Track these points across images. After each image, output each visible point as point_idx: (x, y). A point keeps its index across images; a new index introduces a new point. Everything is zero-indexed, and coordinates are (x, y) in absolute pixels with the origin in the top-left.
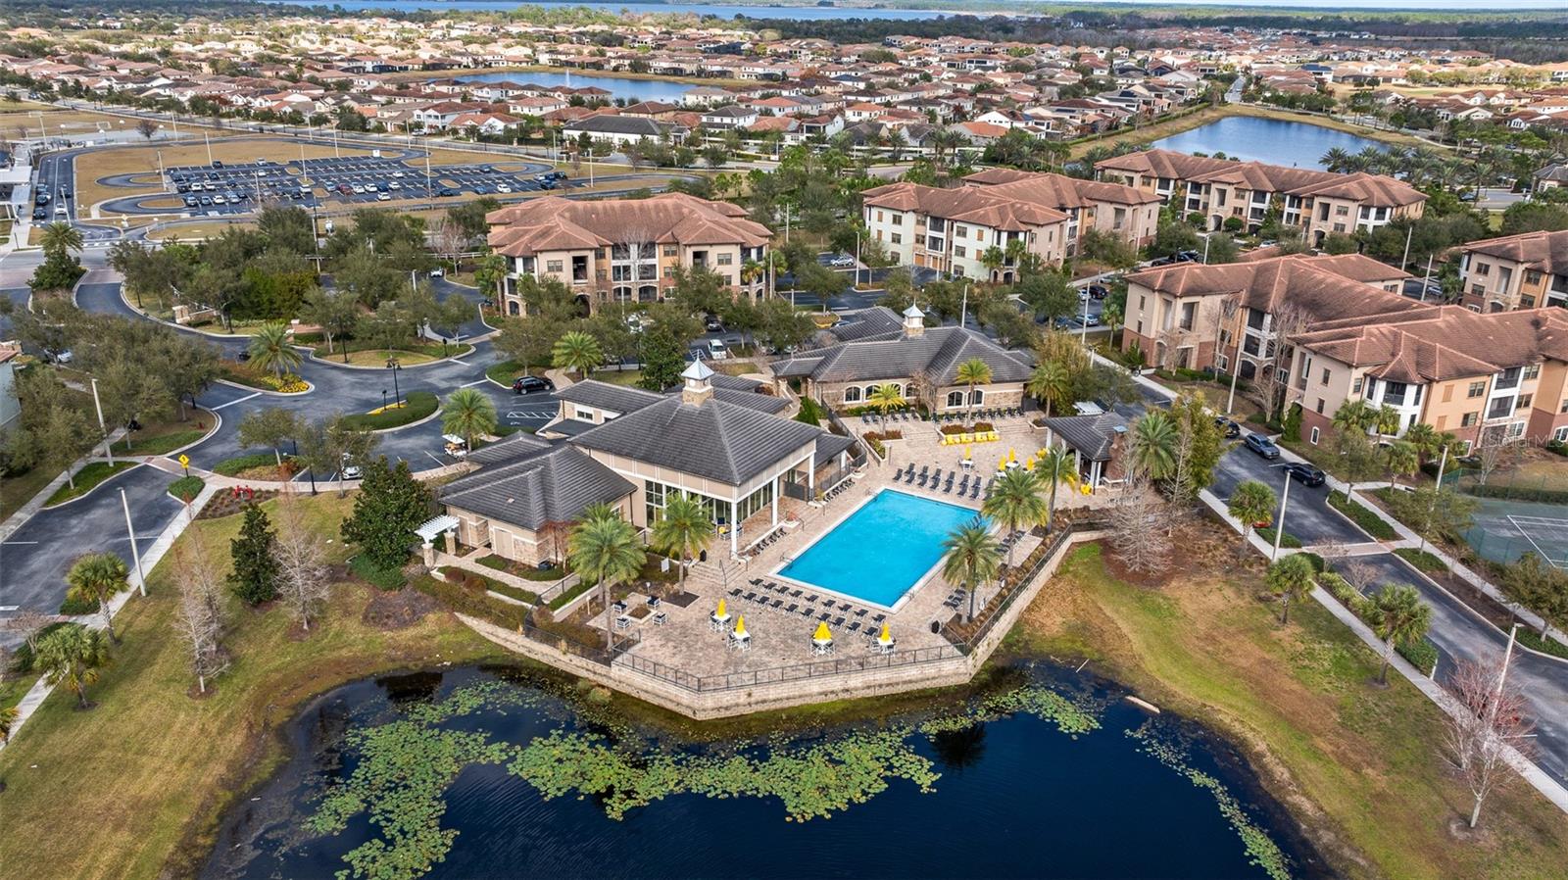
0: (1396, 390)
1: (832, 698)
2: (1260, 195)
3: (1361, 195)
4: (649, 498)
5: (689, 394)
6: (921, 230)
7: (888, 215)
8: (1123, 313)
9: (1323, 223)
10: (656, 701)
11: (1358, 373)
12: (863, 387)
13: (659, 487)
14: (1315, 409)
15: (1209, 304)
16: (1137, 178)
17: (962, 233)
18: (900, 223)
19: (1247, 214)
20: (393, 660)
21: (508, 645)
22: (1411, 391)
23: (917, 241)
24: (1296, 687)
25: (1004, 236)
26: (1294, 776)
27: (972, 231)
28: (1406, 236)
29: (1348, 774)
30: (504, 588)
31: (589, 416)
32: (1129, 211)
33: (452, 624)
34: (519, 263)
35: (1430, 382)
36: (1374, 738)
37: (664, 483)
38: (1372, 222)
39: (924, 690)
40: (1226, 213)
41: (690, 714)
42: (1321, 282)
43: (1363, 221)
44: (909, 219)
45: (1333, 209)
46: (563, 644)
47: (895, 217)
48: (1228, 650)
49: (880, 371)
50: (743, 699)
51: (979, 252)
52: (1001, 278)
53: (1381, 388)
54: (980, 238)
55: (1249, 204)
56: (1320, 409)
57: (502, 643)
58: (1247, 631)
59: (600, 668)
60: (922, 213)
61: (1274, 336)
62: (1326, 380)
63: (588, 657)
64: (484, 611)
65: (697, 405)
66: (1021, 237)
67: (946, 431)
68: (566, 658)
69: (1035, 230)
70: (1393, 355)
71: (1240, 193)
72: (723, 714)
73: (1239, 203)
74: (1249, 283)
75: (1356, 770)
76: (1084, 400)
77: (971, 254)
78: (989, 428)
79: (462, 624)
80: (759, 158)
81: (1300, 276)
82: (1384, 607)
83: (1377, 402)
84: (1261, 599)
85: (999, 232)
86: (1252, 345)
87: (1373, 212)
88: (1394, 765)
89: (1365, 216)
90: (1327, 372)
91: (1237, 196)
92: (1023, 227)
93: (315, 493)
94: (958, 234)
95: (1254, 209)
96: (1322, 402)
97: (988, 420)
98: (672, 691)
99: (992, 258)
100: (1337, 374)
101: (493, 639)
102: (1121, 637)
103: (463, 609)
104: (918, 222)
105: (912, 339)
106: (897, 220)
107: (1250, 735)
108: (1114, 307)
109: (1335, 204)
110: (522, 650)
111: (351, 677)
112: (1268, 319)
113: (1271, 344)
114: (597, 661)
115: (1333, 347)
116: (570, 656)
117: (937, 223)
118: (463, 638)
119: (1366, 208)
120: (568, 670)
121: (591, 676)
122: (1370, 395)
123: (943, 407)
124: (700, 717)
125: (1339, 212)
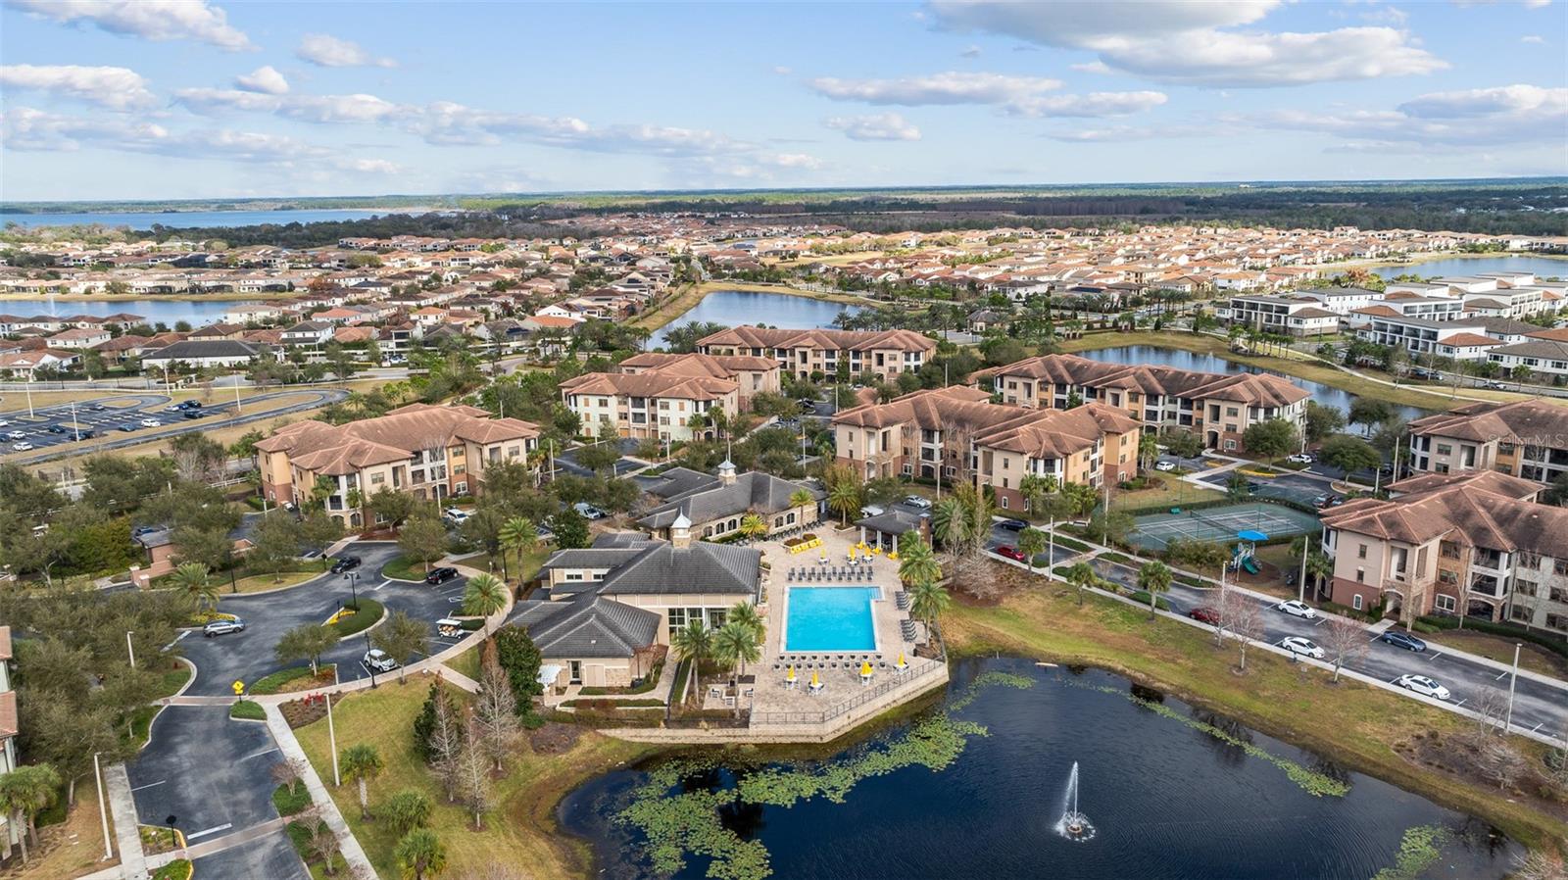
0: (1050, 464)
1: (888, 708)
2: (830, 353)
3: (904, 346)
4: (672, 621)
5: (679, 540)
6: (623, 409)
7: (594, 401)
8: (834, 445)
9: (880, 367)
10: (789, 741)
11: (1026, 458)
12: (726, 521)
13: (681, 611)
14: (1002, 486)
15: (895, 431)
16: (736, 350)
17: (665, 407)
18: (606, 405)
19: (823, 367)
20: (582, 772)
21: (652, 740)
22: (1058, 462)
23: (621, 418)
24: (1114, 634)
25: (701, 405)
26: (1148, 675)
27: (674, 404)
28: (944, 369)
29: (1172, 665)
30: (627, 703)
31: (579, 577)
32: (764, 374)
33: (600, 739)
34: (343, 481)
35: (1067, 455)
36: (1171, 646)
37: (685, 607)
38: (913, 363)
39: (930, 691)
40: (809, 369)
41: (818, 741)
42: (958, 406)
43: (907, 363)
44: (613, 401)
45: (886, 358)
46: (704, 724)
47: (600, 401)
48: (1064, 626)
49: (723, 512)
50: (846, 722)
51: (682, 420)
52: (702, 437)
53: (1041, 464)
54: (682, 408)
55: (823, 360)
56: (1006, 484)
57: (646, 740)
58: (1066, 614)
59: (738, 731)
60: (623, 396)
61: (942, 445)
62: (1006, 466)
63: (726, 727)
64: (620, 723)
65: (687, 548)
66: (713, 404)
67: (790, 543)
68: (708, 734)
69: (722, 397)
70: (1041, 443)
71: (816, 353)
72: (838, 734)
73: (817, 360)
74: (913, 413)
75: (1173, 661)
76: (866, 506)
77: (675, 422)
78: (813, 537)
79: (605, 737)
80: (370, 366)
81: (941, 404)
82: (1151, 575)
83: (1041, 474)
84: (1058, 596)
85: (697, 402)
86: (928, 454)
87: (912, 355)
88: (1189, 654)
89: (908, 359)
90: (1006, 460)
91: (815, 355)
92: (713, 396)
93: (374, 686)
94: (662, 407)
95: (827, 364)
96: (1006, 480)
97: (810, 532)
98: (802, 728)
99: (696, 422)
100: (1014, 460)
101: (637, 740)
102: (1003, 635)
103: (599, 726)
104: (620, 403)
105: (731, 485)
106: (603, 403)
107: (1110, 664)
108: (827, 443)
109: (886, 354)
110: (665, 740)
111: (567, 789)
112: (937, 435)
113: (941, 450)
114: (734, 727)
115: (1006, 444)
116: (711, 731)
117: (639, 401)
118: (614, 745)
119: (908, 354)
120: (710, 741)
121: (732, 740)
122: (1035, 470)
123: (774, 530)
124: (825, 740)
125: (890, 359)
